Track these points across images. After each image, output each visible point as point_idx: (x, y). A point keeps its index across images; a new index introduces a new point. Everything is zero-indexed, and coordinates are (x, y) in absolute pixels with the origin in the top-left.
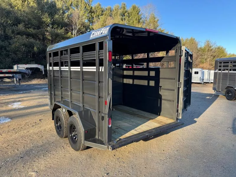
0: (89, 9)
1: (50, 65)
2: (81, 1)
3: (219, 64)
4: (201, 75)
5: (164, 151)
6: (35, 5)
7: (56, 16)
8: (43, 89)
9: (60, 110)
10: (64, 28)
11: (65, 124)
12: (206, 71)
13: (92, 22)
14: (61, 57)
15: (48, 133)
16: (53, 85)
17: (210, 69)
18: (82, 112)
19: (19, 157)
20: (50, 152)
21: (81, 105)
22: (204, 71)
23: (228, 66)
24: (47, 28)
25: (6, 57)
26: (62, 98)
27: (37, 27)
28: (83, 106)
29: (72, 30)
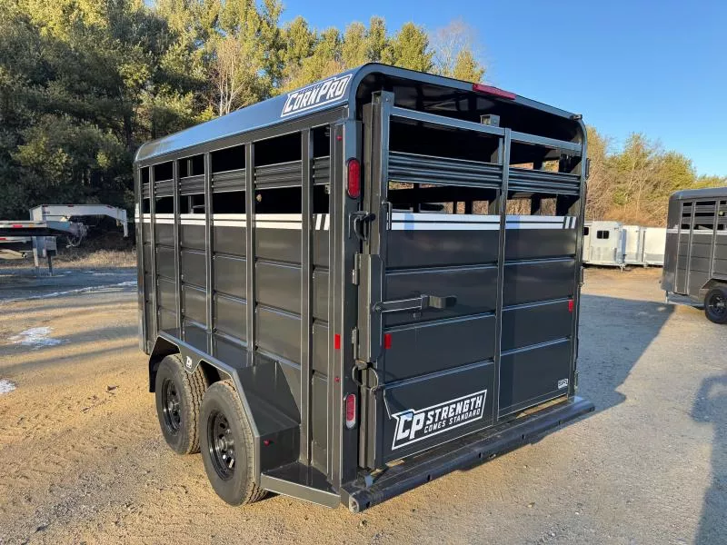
0: (270, 35)
1: (146, 209)
2: (246, 13)
3: (682, 209)
4: (618, 243)
5: (535, 507)
6: (103, 23)
7: (167, 55)
8: (124, 283)
9: (177, 361)
10: (191, 95)
11: (192, 408)
12: (632, 230)
13: (280, 77)
14: (180, 181)
15: (136, 435)
16: (153, 275)
17: (643, 224)
18: (250, 369)
19: (30, 526)
20: (139, 509)
21: (249, 345)
22: (625, 231)
23: (712, 214)
24: (139, 92)
25: (9, 183)
26: (183, 317)
27: (108, 90)
28: (256, 348)
29: (217, 99)
